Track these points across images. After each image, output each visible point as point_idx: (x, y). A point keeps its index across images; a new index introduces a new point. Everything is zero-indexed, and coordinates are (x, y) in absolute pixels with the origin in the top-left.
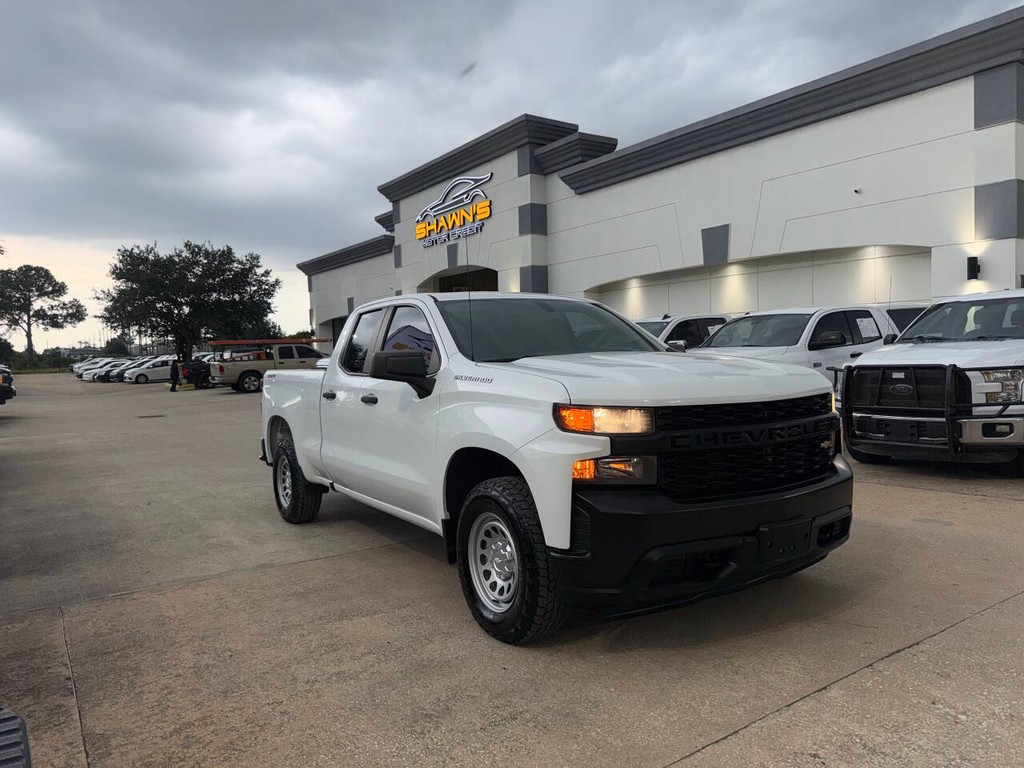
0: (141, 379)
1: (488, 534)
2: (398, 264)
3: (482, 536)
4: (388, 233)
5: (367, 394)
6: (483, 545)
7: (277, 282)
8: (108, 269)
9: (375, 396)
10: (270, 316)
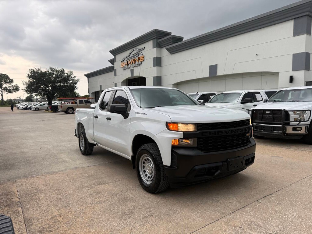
0: (37, 109)
1: (145, 160)
2: (115, 75)
3: (143, 160)
4: (112, 65)
5: (108, 117)
6: (144, 163)
7: (78, 80)
8: (26, 75)
9: (111, 117)
10: (76, 90)
